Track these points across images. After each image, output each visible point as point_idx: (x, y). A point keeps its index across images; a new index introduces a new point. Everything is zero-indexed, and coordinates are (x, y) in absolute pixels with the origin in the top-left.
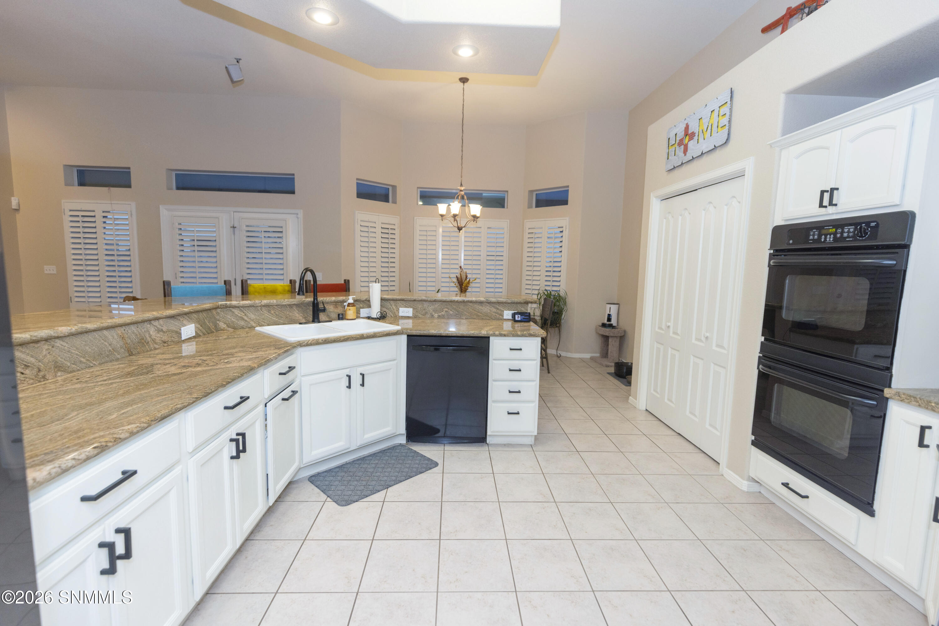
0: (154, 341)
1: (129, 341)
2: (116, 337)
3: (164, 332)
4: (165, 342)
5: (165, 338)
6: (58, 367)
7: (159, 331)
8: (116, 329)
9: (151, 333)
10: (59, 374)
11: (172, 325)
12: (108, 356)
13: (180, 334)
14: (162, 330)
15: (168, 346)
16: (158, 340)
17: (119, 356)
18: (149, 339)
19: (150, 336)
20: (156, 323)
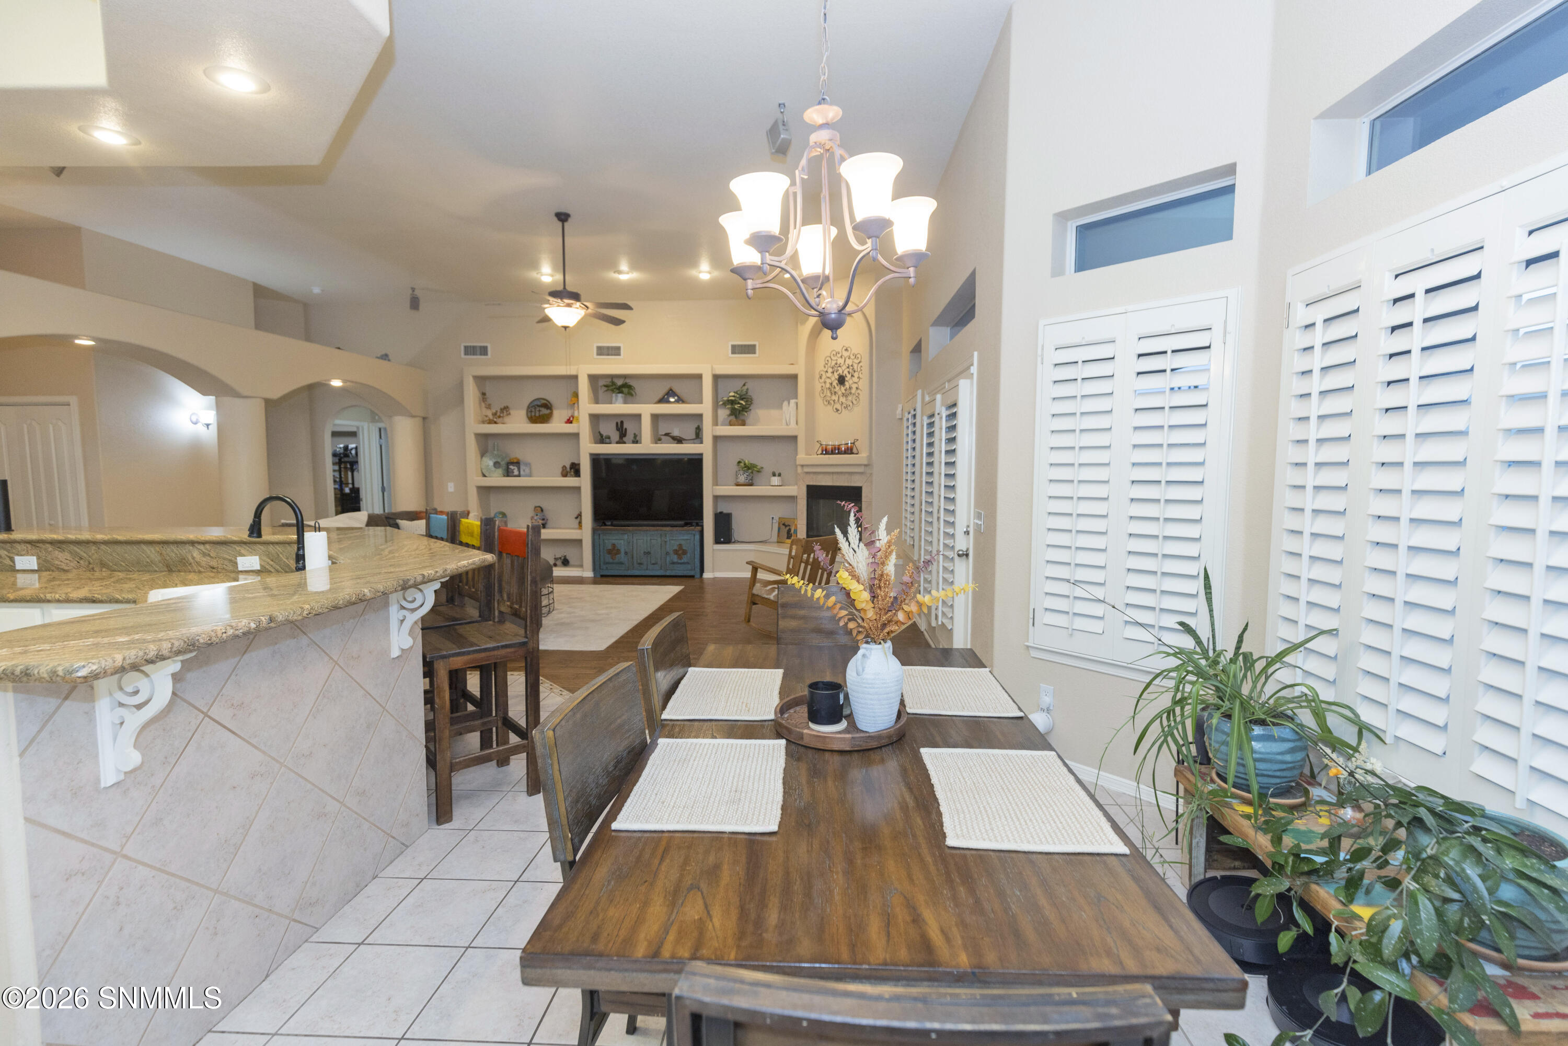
0: (198, 564)
1: (168, 558)
2: (153, 551)
3: (212, 557)
4: (213, 568)
5: (214, 563)
6: (103, 565)
7: (204, 555)
8: (154, 545)
9: (195, 555)
10: (104, 570)
11: (224, 552)
12: (146, 566)
13: (236, 563)
14: (209, 555)
15: (218, 572)
16: (203, 564)
17: (157, 569)
18: (192, 561)
19: (193, 558)
20: (201, 547)
